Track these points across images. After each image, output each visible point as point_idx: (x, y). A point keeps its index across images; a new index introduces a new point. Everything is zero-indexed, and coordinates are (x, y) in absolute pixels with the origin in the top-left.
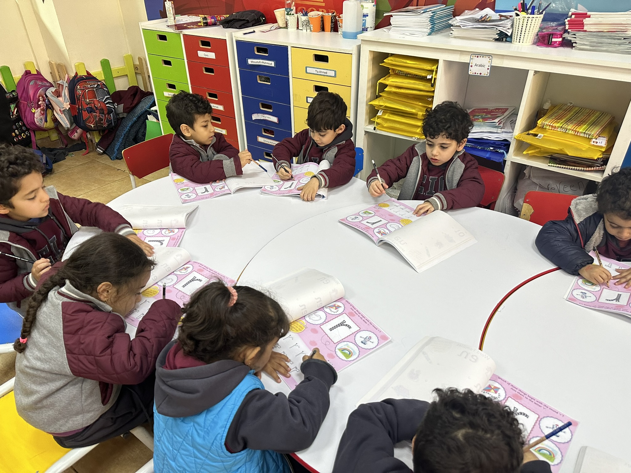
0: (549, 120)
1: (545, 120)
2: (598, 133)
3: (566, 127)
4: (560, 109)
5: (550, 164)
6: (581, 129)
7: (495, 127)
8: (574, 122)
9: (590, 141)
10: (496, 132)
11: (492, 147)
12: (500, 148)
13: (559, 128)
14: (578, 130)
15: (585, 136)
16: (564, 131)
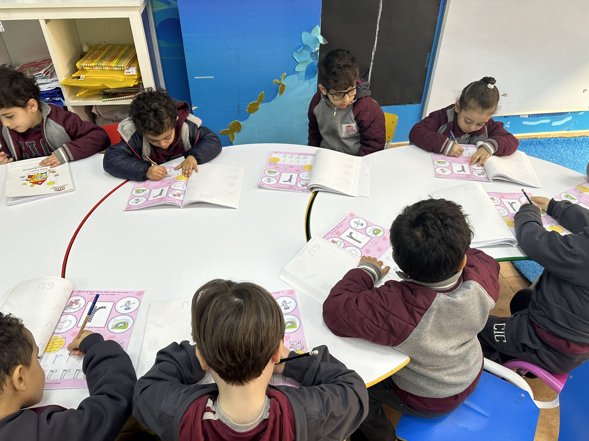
0: (86, 62)
1: (82, 62)
2: (127, 64)
3: (100, 64)
4: (95, 49)
5: (104, 100)
6: (113, 64)
7: (44, 78)
8: (107, 59)
9: (124, 73)
10: (45, 82)
11: (48, 97)
12: (56, 97)
13: (96, 67)
14: (111, 65)
15: (119, 69)
16: (101, 69)
